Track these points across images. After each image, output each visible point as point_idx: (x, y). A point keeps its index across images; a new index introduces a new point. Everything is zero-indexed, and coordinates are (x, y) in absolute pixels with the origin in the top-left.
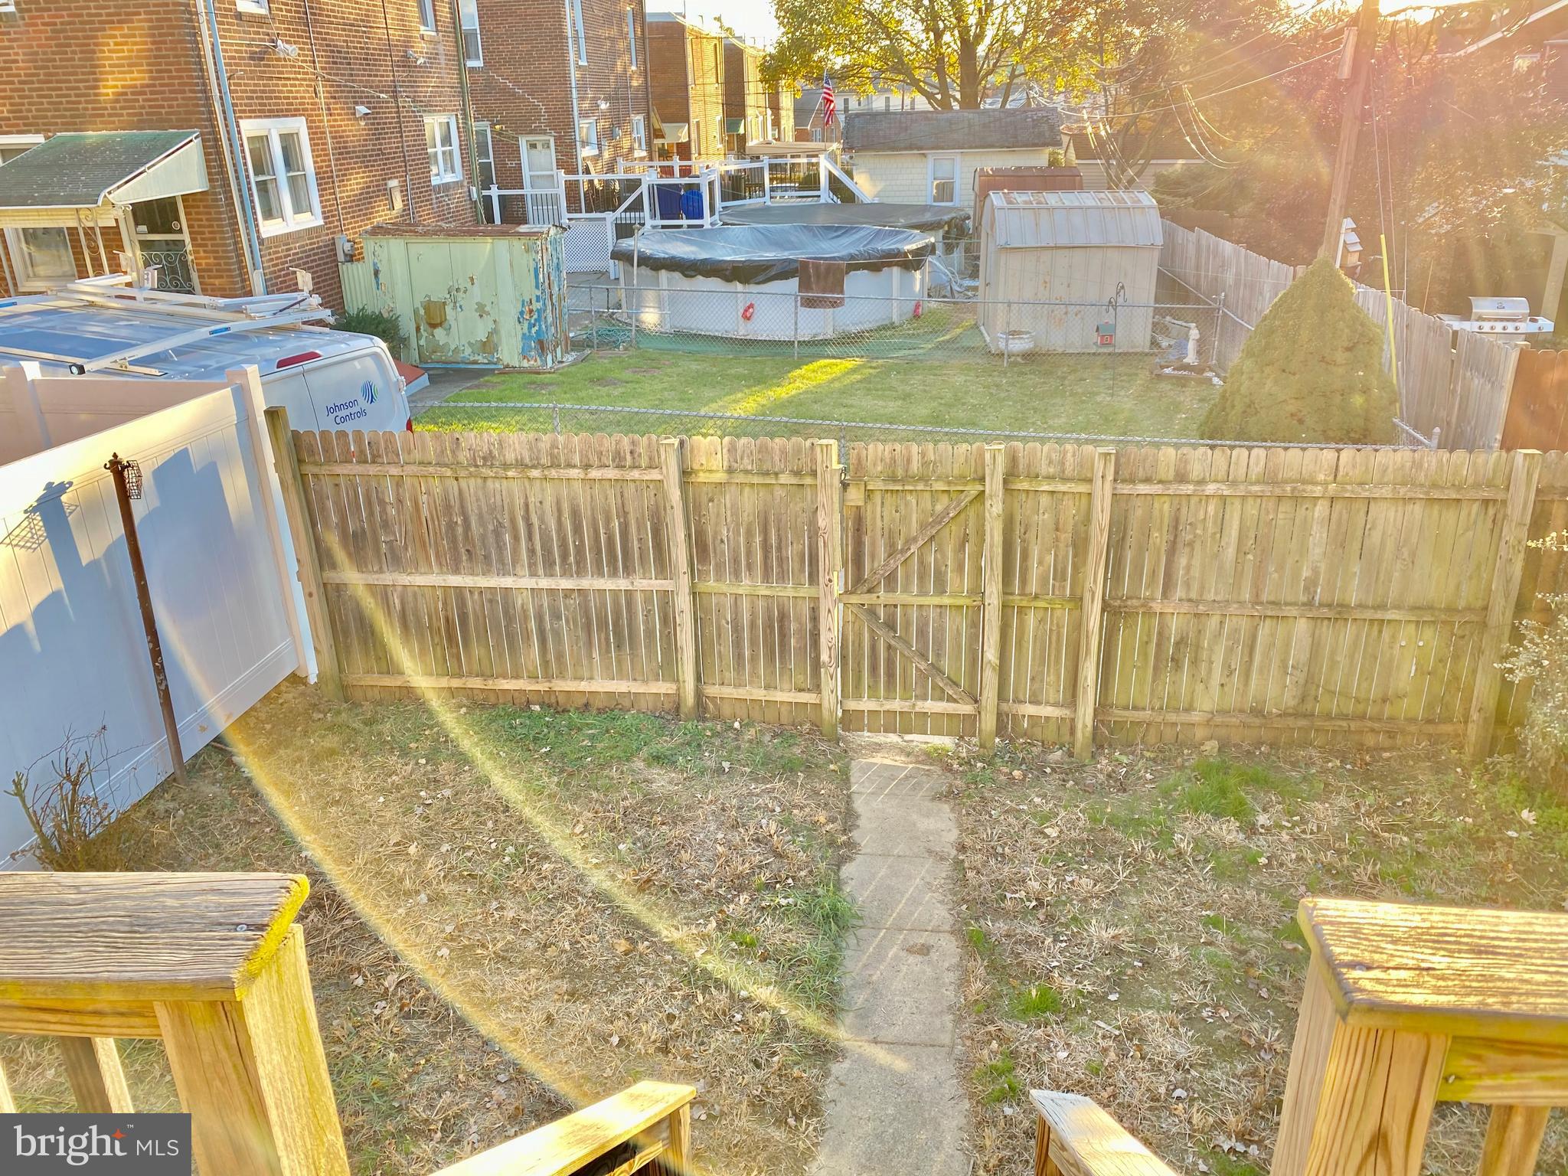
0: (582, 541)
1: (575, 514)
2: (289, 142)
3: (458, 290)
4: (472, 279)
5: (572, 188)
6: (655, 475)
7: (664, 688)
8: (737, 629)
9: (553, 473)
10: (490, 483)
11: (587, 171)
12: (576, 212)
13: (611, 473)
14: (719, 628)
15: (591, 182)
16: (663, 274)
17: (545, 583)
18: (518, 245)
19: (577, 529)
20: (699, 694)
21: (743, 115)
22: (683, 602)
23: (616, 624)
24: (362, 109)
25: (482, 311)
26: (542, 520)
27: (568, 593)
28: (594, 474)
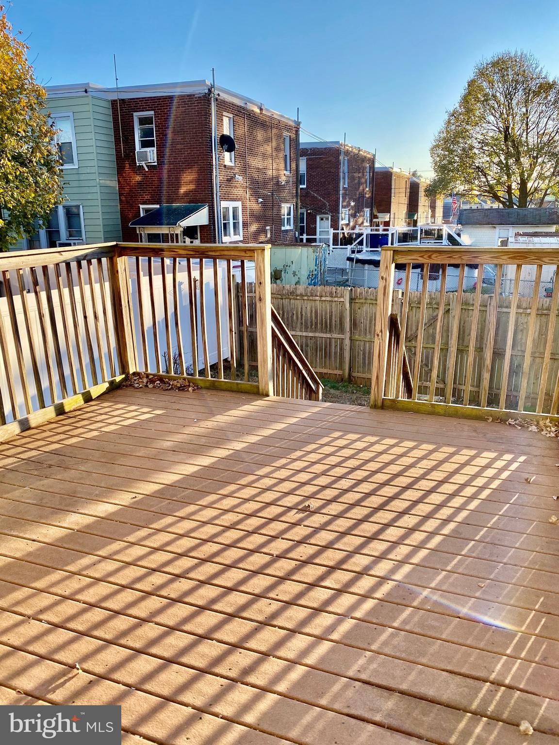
0: (317, 321)
1: (316, 312)
2: (235, 210)
3: (287, 266)
4: (292, 262)
5: (335, 236)
6: (342, 300)
7: (338, 372)
8: (364, 354)
9: (311, 298)
10: (292, 300)
11: (343, 229)
12: (336, 245)
13: (328, 299)
14: (358, 352)
15: (343, 233)
16: (367, 266)
17: (304, 334)
18: (311, 250)
19: (316, 317)
20: (350, 375)
21: (417, 211)
22: (347, 342)
23: (325, 350)
24: (260, 200)
25: (294, 274)
26: (306, 314)
27: (311, 338)
28: (323, 299)
